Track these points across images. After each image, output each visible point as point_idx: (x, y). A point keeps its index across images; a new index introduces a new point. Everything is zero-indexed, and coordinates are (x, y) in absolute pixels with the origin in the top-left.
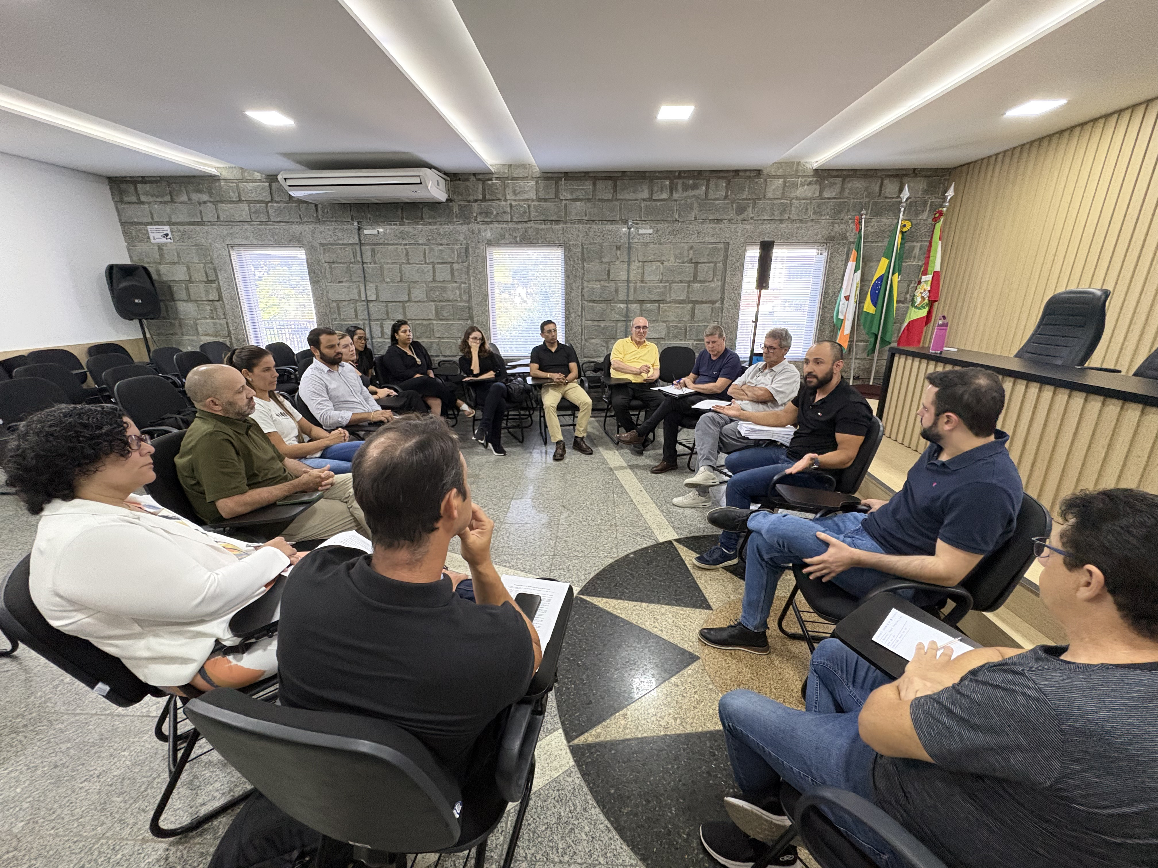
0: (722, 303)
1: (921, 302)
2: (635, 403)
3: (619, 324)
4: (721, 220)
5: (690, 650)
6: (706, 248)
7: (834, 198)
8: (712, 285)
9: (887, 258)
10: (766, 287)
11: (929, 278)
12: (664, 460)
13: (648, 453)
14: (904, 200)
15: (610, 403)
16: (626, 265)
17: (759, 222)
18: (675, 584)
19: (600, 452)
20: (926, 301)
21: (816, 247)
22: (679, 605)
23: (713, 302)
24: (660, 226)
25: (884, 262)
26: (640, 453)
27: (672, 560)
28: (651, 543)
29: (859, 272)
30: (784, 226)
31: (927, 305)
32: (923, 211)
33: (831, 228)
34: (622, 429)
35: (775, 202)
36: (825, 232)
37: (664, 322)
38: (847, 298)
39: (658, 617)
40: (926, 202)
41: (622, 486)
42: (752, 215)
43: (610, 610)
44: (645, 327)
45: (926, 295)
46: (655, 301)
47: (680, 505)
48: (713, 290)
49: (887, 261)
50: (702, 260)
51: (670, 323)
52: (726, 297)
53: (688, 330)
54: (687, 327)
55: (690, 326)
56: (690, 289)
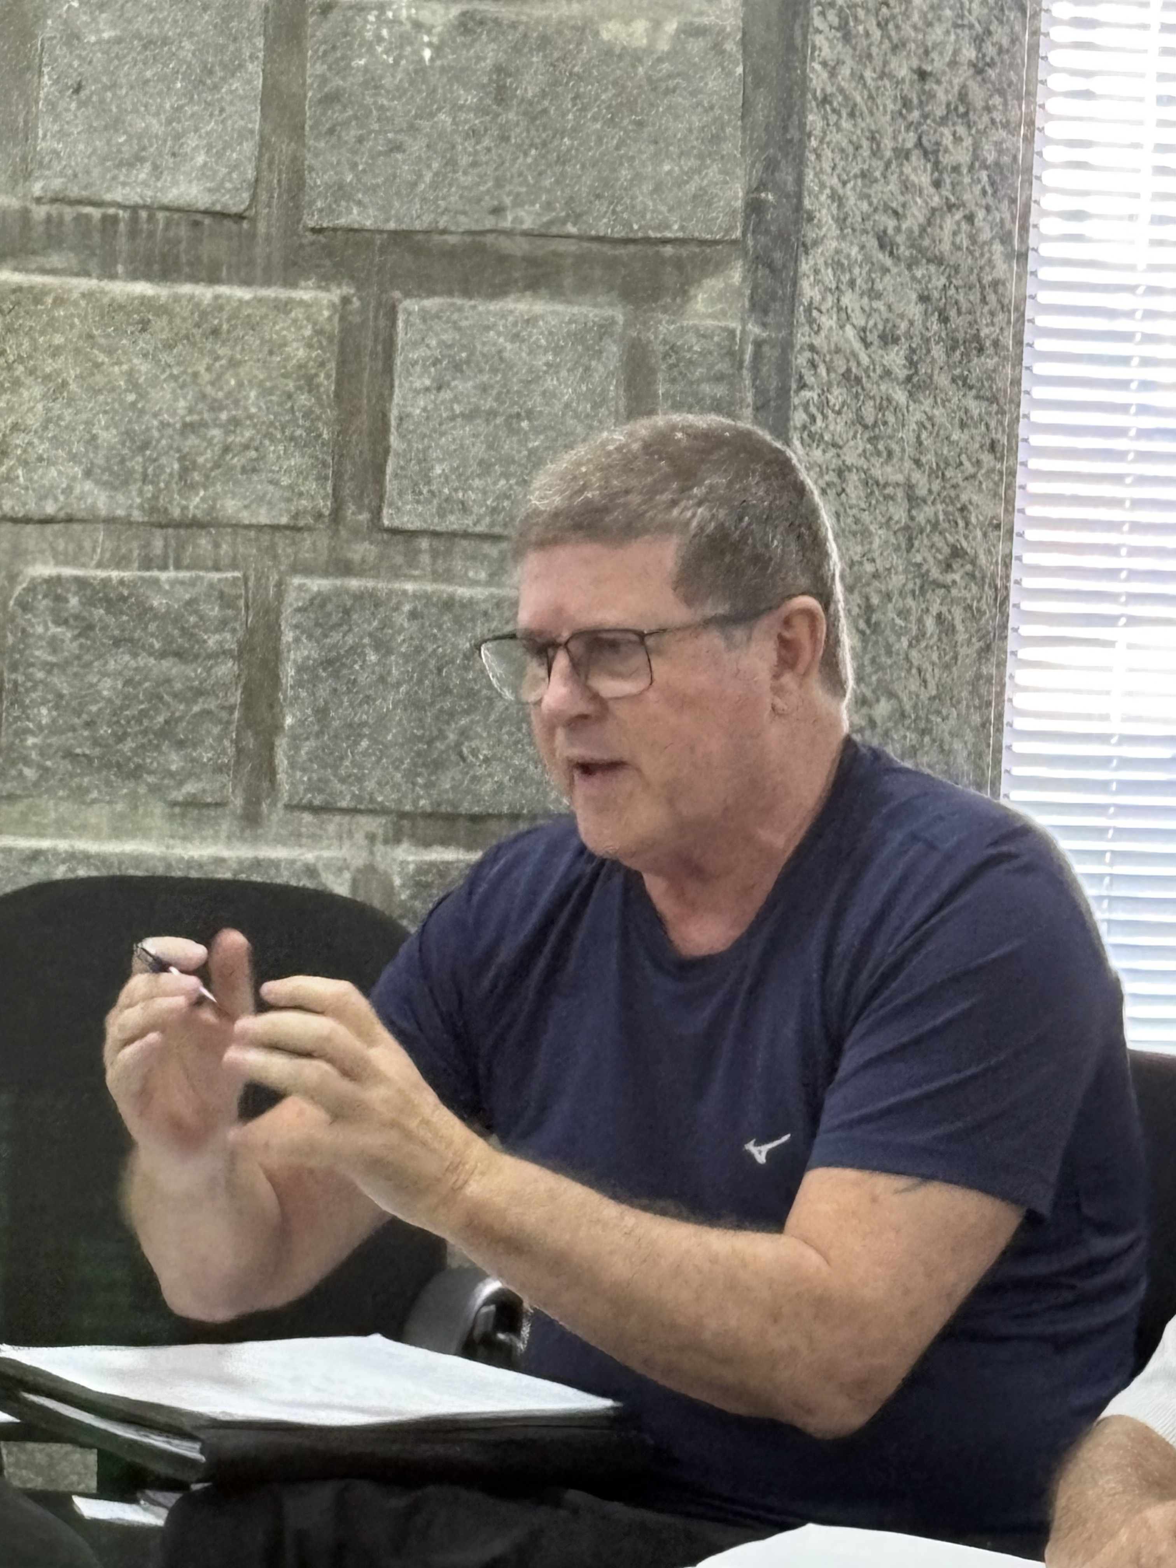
0: (773, 293)
23: (648, 271)
48: (634, 95)
51: (18, 553)
52: (825, 215)
53: (289, 673)
54: (273, 630)
55: (319, 602)
56: (315, 69)
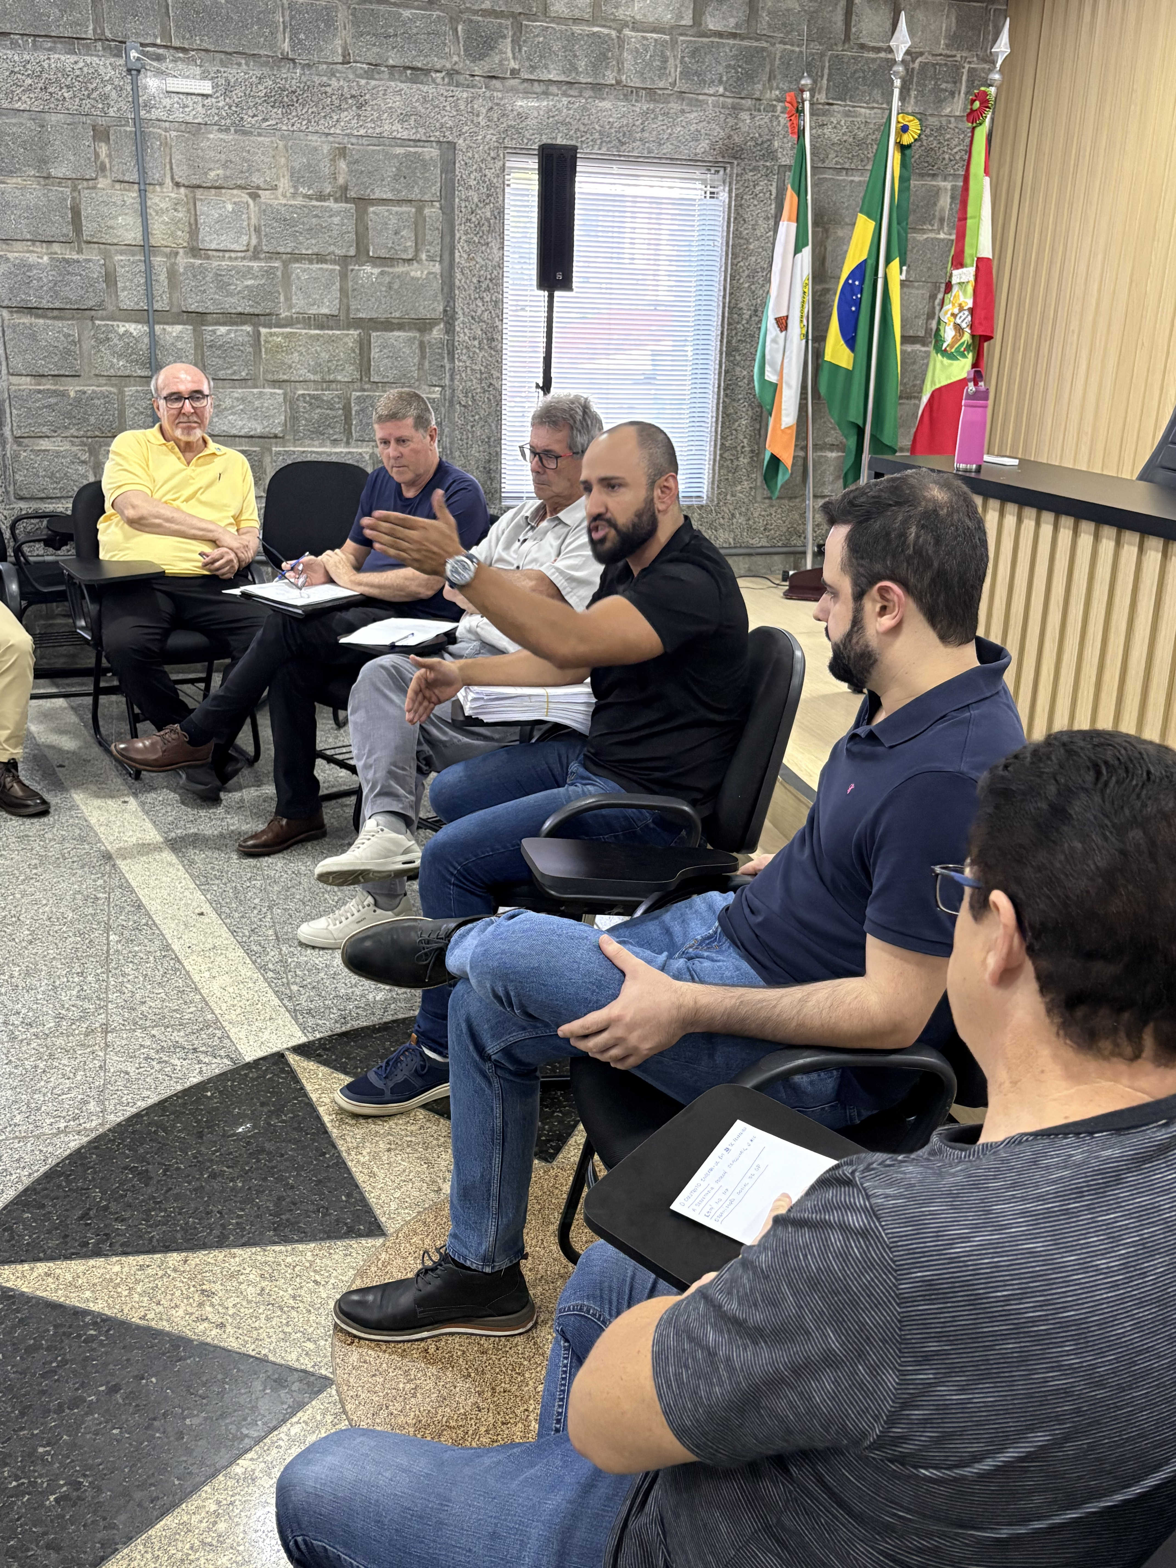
0: (450, 329)
1: (955, 340)
2: (180, 639)
3: (130, 390)
4: (426, 71)
5: (307, 1364)
6: (389, 157)
7: (734, 36)
8: (416, 272)
9: (869, 216)
10: (566, 284)
11: (965, 275)
12: (281, 811)
13: (237, 795)
14: (899, 57)
15: (97, 642)
16: (132, 196)
17: (538, 88)
18: (279, 1180)
19: (74, 807)
20: (967, 337)
21: (698, 173)
22: (286, 1240)
23: (423, 325)
24: (235, 73)
25: (864, 227)
26: (211, 799)
27: (278, 1112)
28: (216, 1067)
29: (807, 251)
30: (606, 104)
31: (968, 349)
32: (952, 94)
33: (731, 121)
34: (145, 726)
35: (577, 29)
36: (718, 132)
37: (276, 383)
38: (782, 323)
39: (217, 1287)
40: (956, 69)
41: (140, 906)
42: (513, 65)
43: (59, 1297)
44: (196, 395)
45: (965, 320)
46: (242, 318)
47: (320, 941)
48: (418, 288)
49: (872, 225)
50: (378, 194)
51: (296, 389)
52: (460, 312)
53: (353, 413)
54: (350, 403)
55: (358, 397)
56: (350, 284)
